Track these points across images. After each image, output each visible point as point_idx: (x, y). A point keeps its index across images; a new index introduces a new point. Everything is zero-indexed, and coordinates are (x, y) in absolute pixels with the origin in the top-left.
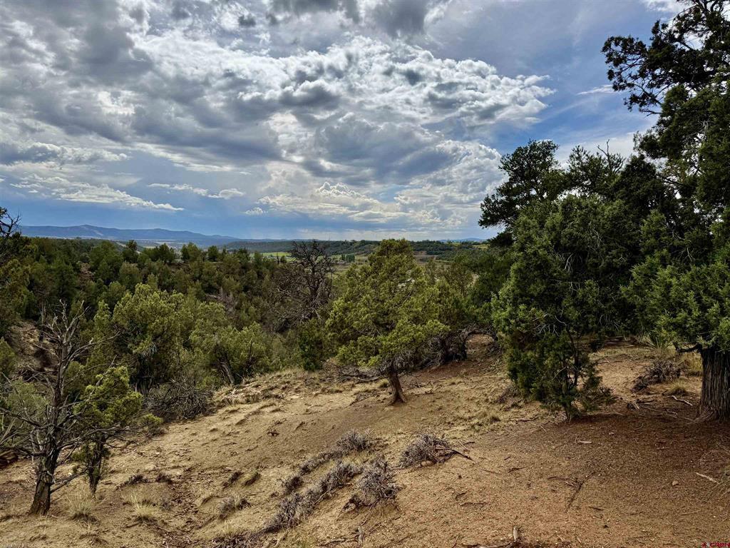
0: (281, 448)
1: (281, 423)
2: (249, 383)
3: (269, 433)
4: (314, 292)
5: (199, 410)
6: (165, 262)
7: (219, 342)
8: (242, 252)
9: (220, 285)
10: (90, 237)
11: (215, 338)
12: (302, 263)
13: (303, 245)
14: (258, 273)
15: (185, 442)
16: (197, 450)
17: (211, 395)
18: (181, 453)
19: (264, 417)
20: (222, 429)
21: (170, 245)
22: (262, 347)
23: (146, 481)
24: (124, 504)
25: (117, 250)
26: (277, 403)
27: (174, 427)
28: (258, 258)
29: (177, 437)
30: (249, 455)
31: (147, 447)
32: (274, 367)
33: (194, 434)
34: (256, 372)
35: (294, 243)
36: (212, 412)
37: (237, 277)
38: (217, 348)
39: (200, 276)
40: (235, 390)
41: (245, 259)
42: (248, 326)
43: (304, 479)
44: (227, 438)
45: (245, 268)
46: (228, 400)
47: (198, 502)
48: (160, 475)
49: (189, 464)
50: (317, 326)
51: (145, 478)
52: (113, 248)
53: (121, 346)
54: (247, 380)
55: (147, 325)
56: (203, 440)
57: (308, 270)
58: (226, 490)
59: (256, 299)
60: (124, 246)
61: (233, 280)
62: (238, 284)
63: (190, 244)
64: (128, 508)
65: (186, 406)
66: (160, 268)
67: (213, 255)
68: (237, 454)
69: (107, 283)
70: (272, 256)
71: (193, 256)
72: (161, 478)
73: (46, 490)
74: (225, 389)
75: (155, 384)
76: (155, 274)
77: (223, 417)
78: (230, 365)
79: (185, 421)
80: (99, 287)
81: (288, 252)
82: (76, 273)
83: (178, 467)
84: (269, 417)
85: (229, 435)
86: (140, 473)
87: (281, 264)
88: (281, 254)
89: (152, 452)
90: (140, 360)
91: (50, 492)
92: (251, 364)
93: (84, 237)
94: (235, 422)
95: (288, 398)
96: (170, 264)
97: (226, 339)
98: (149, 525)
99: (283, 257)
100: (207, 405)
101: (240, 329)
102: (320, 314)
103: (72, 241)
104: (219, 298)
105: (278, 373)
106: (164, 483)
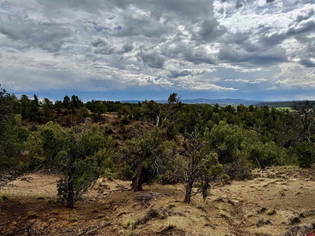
0: (287, 202)
1: (287, 191)
2: (269, 169)
3: (280, 194)
4: (306, 127)
5: (245, 177)
6: (230, 112)
7: (254, 148)
8: (265, 107)
9: (254, 123)
10: (201, 103)
11: (252, 146)
12: (300, 113)
13: (300, 103)
14: (273, 117)
15: (239, 189)
16: (244, 194)
17: (251, 171)
18: (238, 194)
19: (277, 186)
20: (256, 187)
21: (232, 105)
22: (276, 153)
23: (223, 201)
24: (216, 208)
25: (211, 108)
26: (284, 181)
27: (234, 182)
28: (273, 110)
29: (235, 187)
30: (270, 201)
31: (223, 188)
32: (282, 163)
33: (244, 187)
34: (272, 164)
35: (294, 102)
36: (251, 179)
37: (263, 119)
38: (253, 151)
39: (245, 118)
40: (262, 171)
41: (267, 111)
42: (268, 142)
43: (301, 219)
44: (259, 192)
45: (267, 115)
46: (259, 175)
47: (246, 216)
48: (229, 200)
49: (241, 199)
50: (308, 145)
51: (223, 200)
52: (210, 107)
53: (213, 145)
54: (268, 167)
55: (223, 138)
56: (247, 190)
57: (303, 116)
58: (258, 214)
59: (272, 130)
60: (213, 106)
61: (260, 120)
62: (263, 123)
63: (241, 105)
64: (217, 210)
65: (239, 174)
66: (228, 115)
67: (251, 109)
68: (263, 200)
69: (207, 121)
70: (281, 109)
71: (242, 110)
72: (230, 202)
73: (189, 195)
74: (257, 170)
75: (226, 163)
76: (226, 117)
77: (256, 182)
78: (259, 159)
79: (239, 181)
80: (204, 122)
81: (290, 107)
82: (196, 116)
83: (236, 199)
84: (279, 186)
85: (259, 190)
86: (221, 197)
87: (286, 113)
88: (286, 108)
89: (225, 190)
90: (221, 152)
91: (190, 196)
92: (270, 160)
93: (199, 103)
94: (262, 185)
95: (290, 179)
96: (232, 113)
97: (257, 147)
98: (226, 219)
99: (287, 109)
100: (249, 175)
101: (264, 144)
102: (309, 139)
103: (195, 105)
104: (254, 128)
105: (284, 167)
106: (231, 204)
